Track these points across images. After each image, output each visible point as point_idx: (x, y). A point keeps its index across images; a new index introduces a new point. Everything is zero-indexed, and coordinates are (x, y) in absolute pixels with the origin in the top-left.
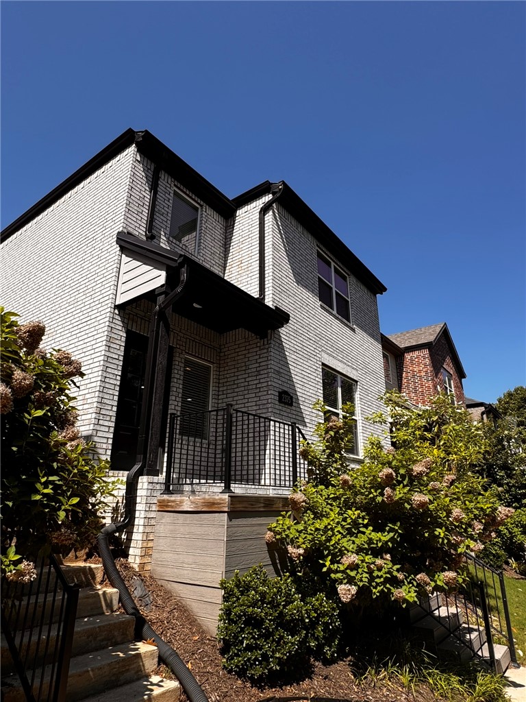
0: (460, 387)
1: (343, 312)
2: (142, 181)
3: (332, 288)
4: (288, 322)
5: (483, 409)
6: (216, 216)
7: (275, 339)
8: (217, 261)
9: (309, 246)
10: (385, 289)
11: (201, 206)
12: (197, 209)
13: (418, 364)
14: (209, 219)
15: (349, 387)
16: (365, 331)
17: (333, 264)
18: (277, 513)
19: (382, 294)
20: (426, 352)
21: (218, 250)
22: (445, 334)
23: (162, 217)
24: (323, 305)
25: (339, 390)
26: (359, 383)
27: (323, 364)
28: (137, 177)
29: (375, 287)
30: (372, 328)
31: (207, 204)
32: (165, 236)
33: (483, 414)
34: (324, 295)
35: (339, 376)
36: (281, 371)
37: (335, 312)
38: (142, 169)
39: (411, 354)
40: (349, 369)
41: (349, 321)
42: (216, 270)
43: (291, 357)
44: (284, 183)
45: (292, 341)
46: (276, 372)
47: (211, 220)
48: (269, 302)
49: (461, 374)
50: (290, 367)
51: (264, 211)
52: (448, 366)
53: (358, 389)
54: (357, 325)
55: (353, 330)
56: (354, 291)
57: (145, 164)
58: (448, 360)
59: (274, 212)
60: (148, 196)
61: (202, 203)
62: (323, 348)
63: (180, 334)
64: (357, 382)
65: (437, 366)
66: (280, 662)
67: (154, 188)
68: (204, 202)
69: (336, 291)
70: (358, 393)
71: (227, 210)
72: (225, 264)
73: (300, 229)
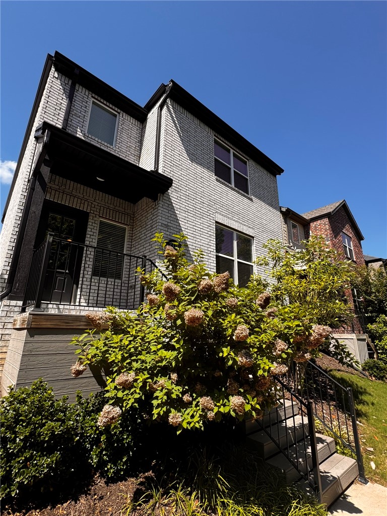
0: (359, 246)
1: (242, 186)
2: (59, 92)
3: (230, 169)
4: (171, 185)
5: (381, 263)
6: (133, 120)
7: (164, 201)
8: (133, 153)
9: (207, 136)
10: (282, 171)
11: (119, 113)
12: (115, 116)
13: (321, 230)
14: (126, 123)
15: (246, 242)
16: (264, 201)
17: (232, 151)
19: (280, 175)
20: (326, 220)
21: (134, 145)
22: (344, 208)
23: (78, 119)
24: (218, 178)
25: (235, 243)
26: (255, 238)
27: (216, 222)
28: (54, 89)
29: (274, 170)
30: (272, 200)
31: (124, 111)
32: (81, 132)
33: (381, 266)
34: (222, 172)
35: (235, 233)
36: (170, 224)
37: (233, 186)
38: (60, 84)
39: (315, 223)
40: (245, 228)
41: (248, 194)
42: (132, 160)
43: (180, 215)
44: (172, 81)
45: (183, 203)
46: (163, 225)
47: (127, 123)
49: (360, 237)
50: (180, 222)
51: (161, 107)
52: (348, 230)
53: (254, 243)
54: (255, 196)
55: (251, 200)
56: (253, 171)
57: (63, 80)
58: (347, 226)
59: (168, 107)
60: (65, 103)
61: (119, 111)
62: (217, 211)
63: (94, 203)
64: (253, 237)
65: (336, 230)
67: (71, 97)
68: (121, 110)
69: (234, 171)
70: (255, 245)
72: (140, 155)
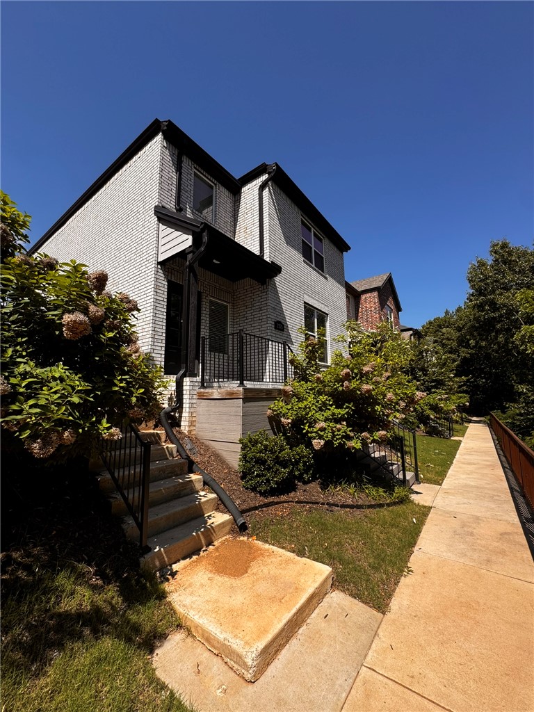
0: (397, 318)
1: (319, 266)
2: (169, 164)
3: (312, 248)
4: (280, 273)
5: (411, 332)
6: (227, 193)
7: (271, 285)
8: (229, 228)
9: (296, 215)
10: (349, 248)
11: (215, 185)
12: (212, 187)
13: (370, 302)
15: (322, 318)
16: (335, 279)
17: (312, 229)
18: (275, 399)
19: (347, 252)
20: (376, 294)
21: (229, 220)
22: (390, 281)
23: (186, 194)
24: (305, 260)
25: (316, 320)
26: (329, 316)
27: (305, 303)
28: (165, 160)
29: (342, 246)
30: (339, 277)
31: (219, 183)
32: (190, 209)
33: (411, 335)
34: (306, 252)
35: (316, 310)
36: (276, 307)
37: (313, 266)
38: (168, 154)
39: (365, 295)
40: (323, 306)
41: (323, 272)
42: (229, 235)
43: (282, 298)
44: (277, 164)
46: (272, 308)
47: (223, 196)
48: (267, 258)
49: (399, 309)
50: (282, 305)
51: (262, 188)
52: (390, 303)
53: (329, 320)
54: (329, 275)
55: (326, 278)
56: (327, 250)
57: (170, 150)
58: (391, 299)
59: (269, 189)
60: (174, 176)
61: (216, 182)
62: (305, 291)
63: (205, 282)
64: (327, 314)
65: (383, 304)
66: (277, 483)
67: (179, 169)
68: (217, 181)
69: (314, 250)
70: (329, 322)
71: (235, 188)
72: (235, 230)
73: (289, 202)
